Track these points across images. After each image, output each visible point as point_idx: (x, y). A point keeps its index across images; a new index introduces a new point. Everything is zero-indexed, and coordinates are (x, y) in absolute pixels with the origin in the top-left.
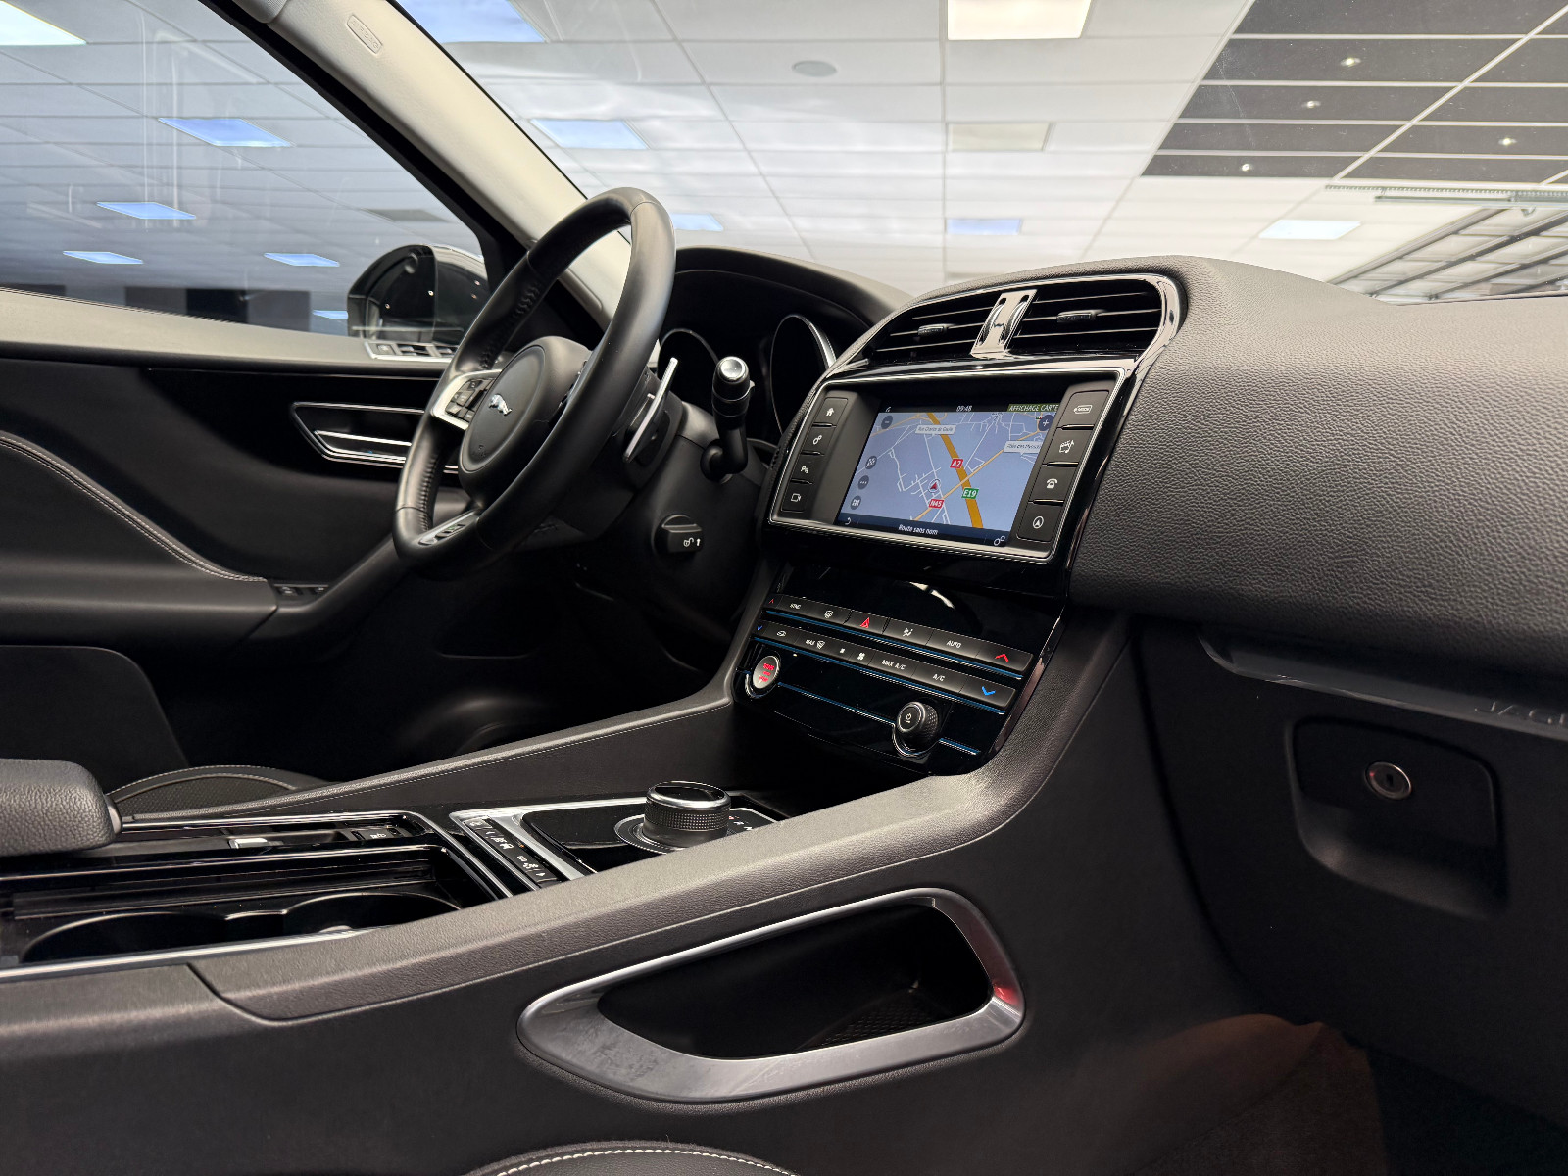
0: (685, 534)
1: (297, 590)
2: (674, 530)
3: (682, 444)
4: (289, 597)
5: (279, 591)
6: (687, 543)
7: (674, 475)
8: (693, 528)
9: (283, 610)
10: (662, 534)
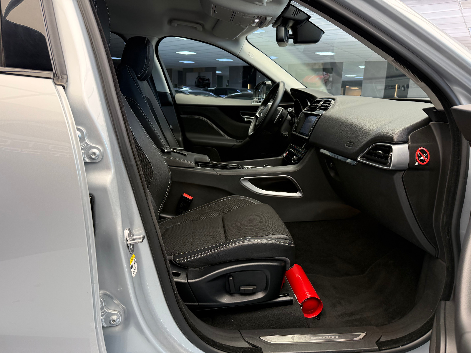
0: (285, 134)
1: (239, 141)
2: (283, 133)
3: (286, 121)
4: (238, 142)
5: (237, 141)
6: (285, 135)
7: (285, 125)
8: (287, 133)
9: (237, 144)
10: (282, 134)
